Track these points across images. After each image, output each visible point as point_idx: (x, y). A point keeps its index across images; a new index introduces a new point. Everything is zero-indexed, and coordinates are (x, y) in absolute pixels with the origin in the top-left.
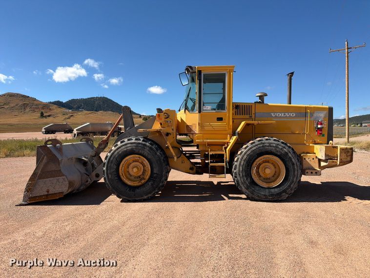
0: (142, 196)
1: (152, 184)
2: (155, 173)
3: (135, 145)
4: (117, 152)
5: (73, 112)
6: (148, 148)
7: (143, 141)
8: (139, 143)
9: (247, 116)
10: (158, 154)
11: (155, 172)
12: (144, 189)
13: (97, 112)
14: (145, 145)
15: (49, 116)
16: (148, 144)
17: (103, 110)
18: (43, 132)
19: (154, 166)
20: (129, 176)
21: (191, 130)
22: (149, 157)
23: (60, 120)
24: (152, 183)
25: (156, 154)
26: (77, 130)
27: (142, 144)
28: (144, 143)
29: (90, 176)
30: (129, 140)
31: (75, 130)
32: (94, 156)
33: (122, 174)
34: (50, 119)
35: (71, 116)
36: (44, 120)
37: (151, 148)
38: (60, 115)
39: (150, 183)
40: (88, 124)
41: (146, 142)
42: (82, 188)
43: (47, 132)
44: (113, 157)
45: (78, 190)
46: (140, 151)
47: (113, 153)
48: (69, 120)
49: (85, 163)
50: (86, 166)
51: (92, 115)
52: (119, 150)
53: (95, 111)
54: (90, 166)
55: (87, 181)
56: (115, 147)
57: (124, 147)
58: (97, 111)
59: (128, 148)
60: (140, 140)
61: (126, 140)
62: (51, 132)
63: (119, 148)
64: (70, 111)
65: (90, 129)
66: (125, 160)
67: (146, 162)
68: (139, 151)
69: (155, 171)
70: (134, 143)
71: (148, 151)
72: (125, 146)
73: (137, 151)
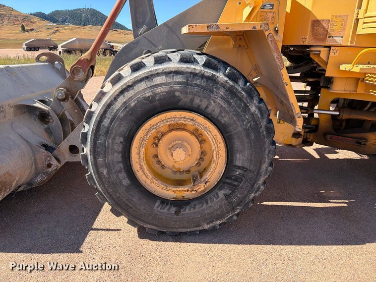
0: (199, 226)
1: (227, 196)
2: (239, 168)
3: (179, 78)
4: (121, 100)
5: (58, 26)
6: (222, 92)
7: (207, 65)
8: (194, 74)
10: (253, 109)
11: (238, 163)
12: (205, 206)
13: (84, 27)
14: (212, 79)
15: (31, 30)
16: (221, 76)
17: (92, 25)
18: (24, 49)
19: (237, 144)
20: (157, 168)
21: (326, 34)
22: (225, 119)
23: (44, 35)
24: (228, 192)
25: (246, 108)
26: (62, 47)
27: (203, 76)
28: (209, 72)
29: (55, 152)
30: (158, 61)
31: (59, 46)
32: (64, 100)
33: (141, 167)
34: (33, 33)
35: (57, 31)
36: (26, 35)
37: (231, 91)
38: (44, 30)
39: (221, 194)
40: (74, 39)
41: (216, 69)
42: (39, 179)
43: (29, 49)
44: (109, 116)
45: (29, 184)
46: (197, 101)
47: (109, 106)
48: (54, 35)
49: (43, 117)
50: (47, 123)
51: (79, 30)
52: (128, 95)
53: (83, 25)
54: (55, 122)
55: (49, 166)
56: (114, 82)
57: (142, 86)
58: (84, 25)
59: (158, 90)
60: (194, 61)
61: (149, 61)
62: (33, 49)
63: (128, 88)
64: (55, 24)
65: (77, 46)
66: (147, 125)
67: (212, 134)
68: (192, 100)
69: (240, 160)
70: (177, 73)
71: (221, 102)
72: (149, 84)
73: (185, 100)
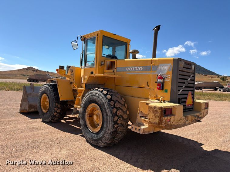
1: (49, 113)
3: (45, 88)
6: (49, 91)
9: (111, 71)
12: (47, 115)
14: (48, 88)
68: (46, 92)
